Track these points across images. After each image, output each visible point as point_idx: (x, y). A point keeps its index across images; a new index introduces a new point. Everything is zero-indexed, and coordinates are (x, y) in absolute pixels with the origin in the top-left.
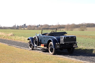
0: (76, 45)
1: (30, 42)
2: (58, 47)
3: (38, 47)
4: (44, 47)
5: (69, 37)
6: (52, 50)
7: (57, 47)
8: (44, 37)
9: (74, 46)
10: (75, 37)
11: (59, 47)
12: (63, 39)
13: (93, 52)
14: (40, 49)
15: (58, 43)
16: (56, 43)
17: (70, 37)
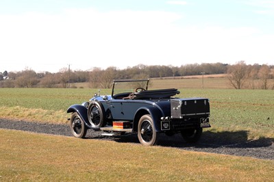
0: (208, 121)
1: (74, 118)
2: (166, 126)
3: (102, 129)
4: (124, 128)
5: (193, 101)
6: (149, 135)
7: (163, 128)
8: (121, 103)
9: (202, 125)
10: (207, 100)
11: (168, 128)
12: (179, 106)
13: (249, 139)
14: (111, 135)
15: (167, 118)
16: (162, 118)
17: (195, 102)
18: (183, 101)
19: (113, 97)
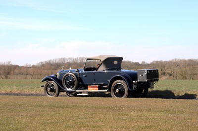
3: (77, 91)
8: (94, 73)
10: (158, 70)
11: (136, 88)
12: (145, 74)
15: (136, 81)
17: (153, 71)
18: (148, 71)
19: (84, 70)
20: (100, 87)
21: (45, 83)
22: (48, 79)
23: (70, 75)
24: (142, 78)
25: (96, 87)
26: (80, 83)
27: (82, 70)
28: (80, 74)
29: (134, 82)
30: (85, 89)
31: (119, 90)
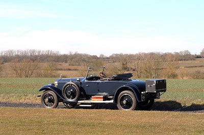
3: (79, 102)
7: (143, 99)
8: (98, 83)
10: (166, 80)
12: (154, 84)
18: (157, 81)
19: (87, 79)
20: (105, 98)
21: (42, 93)
22: (46, 89)
23: (71, 85)
24: (150, 89)
25: (100, 98)
26: (82, 93)
27: (84, 80)
28: (81, 83)
29: (142, 93)
30: (87, 99)
31: (126, 101)
